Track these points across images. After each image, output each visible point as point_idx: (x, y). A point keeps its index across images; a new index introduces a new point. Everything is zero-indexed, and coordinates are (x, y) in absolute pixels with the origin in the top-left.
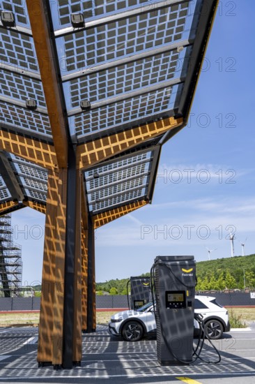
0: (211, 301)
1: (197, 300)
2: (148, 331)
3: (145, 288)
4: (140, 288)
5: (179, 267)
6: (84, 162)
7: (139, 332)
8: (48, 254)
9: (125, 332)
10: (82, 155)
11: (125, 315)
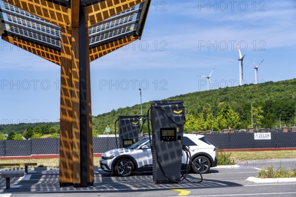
0: (200, 139)
1: (186, 138)
2: (139, 167)
3: (134, 128)
4: (129, 127)
5: (171, 109)
6: (91, 21)
7: (130, 167)
8: (64, 100)
9: (117, 168)
10: (90, 15)
11: (117, 153)
